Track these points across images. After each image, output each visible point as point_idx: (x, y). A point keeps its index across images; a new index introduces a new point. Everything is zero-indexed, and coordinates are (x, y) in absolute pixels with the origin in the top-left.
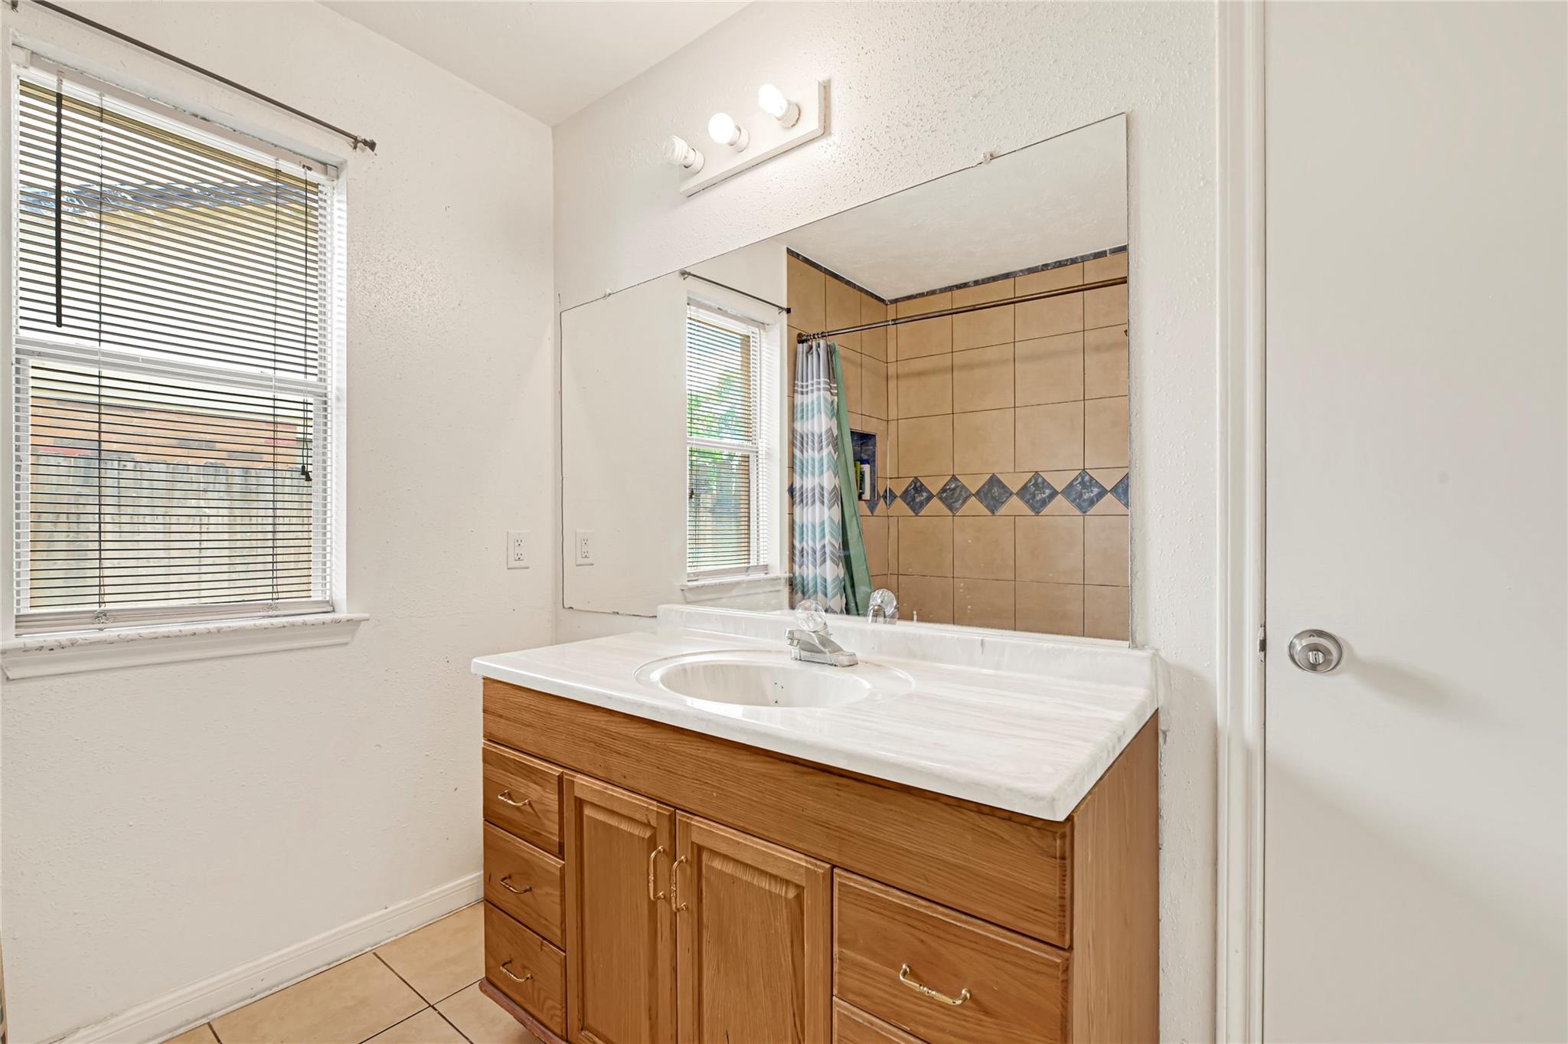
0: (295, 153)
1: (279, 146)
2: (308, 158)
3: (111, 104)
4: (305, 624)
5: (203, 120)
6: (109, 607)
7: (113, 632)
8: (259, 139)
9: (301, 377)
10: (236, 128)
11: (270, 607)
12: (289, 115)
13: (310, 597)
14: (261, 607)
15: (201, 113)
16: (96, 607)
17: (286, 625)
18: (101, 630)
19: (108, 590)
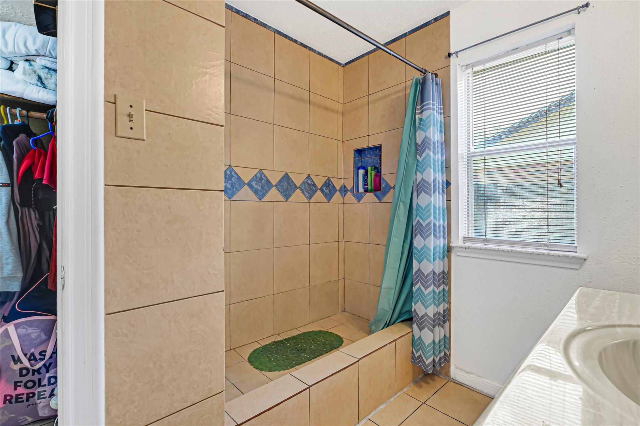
0: (554, 36)
1: (547, 38)
2: (561, 33)
3: (488, 65)
4: (549, 255)
5: (516, 50)
6: (488, 237)
7: (489, 246)
8: (537, 41)
9: (557, 139)
10: (527, 44)
11: (546, 245)
12: (543, 24)
13: (574, 244)
14: (542, 245)
15: (515, 48)
16: (484, 237)
17: (540, 253)
18: (485, 245)
19: (488, 232)
